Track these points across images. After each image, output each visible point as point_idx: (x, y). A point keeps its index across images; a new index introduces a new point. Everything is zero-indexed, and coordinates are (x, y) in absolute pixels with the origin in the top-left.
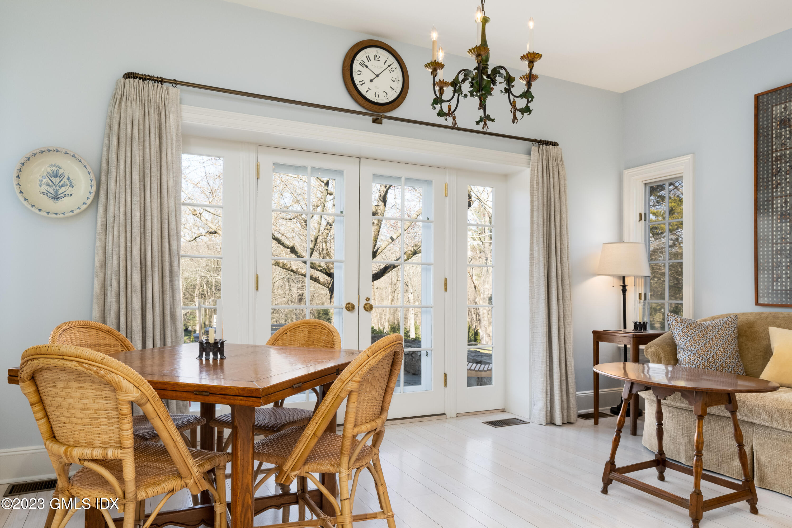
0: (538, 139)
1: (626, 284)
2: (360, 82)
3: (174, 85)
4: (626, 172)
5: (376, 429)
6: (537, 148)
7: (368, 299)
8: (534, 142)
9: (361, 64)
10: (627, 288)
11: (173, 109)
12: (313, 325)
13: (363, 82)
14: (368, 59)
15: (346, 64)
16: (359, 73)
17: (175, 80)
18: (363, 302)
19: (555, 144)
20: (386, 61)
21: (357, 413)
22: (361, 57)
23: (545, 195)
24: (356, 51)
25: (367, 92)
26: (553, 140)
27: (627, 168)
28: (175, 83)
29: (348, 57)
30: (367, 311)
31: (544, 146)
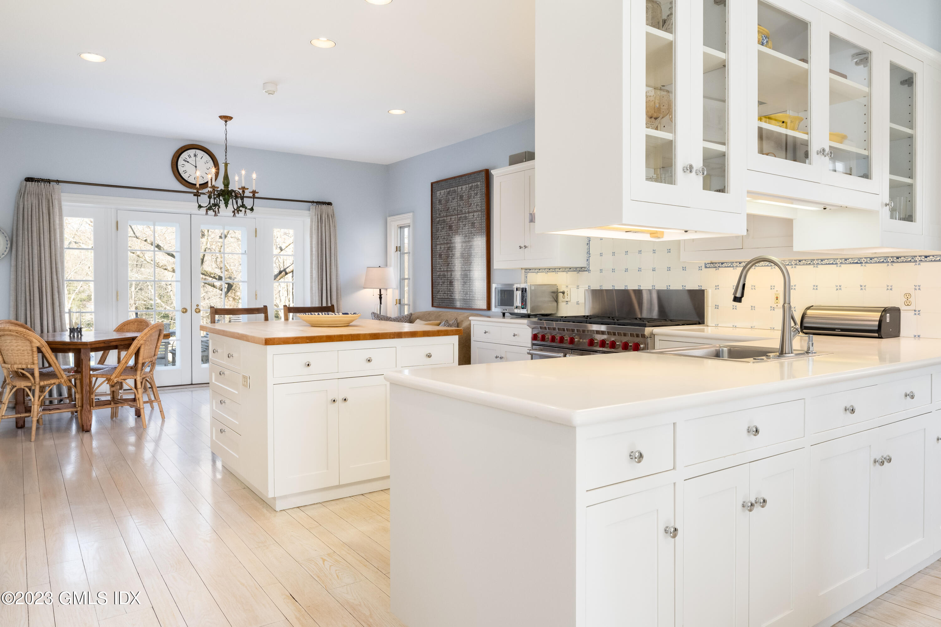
0: (315, 200)
1: (382, 294)
2: (184, 171)
3: (57, 183)
4: (389, 219)
5: (152, 361)
6: (315, 207)
7: (198, 305)
8: (313, 203)
9: (185, 160)
10: (382, 296)
11: (57, 198)
12: (139, 321)
13: (186, 171)
14: (190, 156)
15: (173, 161)
16: (183, 166)
17: (57, 180)
18: (194, 307)
19: (329, 204)
20: (202, 157)
21: (144, 355)
22: (185, 155)
23: (319, 238)
24: (180, 153)
25: (189, 177)
26: (327, 201)
27: (389, 216)
28: (58, 182)
29: (175, 157)
30: (196, 312)
31: (319, 206)
